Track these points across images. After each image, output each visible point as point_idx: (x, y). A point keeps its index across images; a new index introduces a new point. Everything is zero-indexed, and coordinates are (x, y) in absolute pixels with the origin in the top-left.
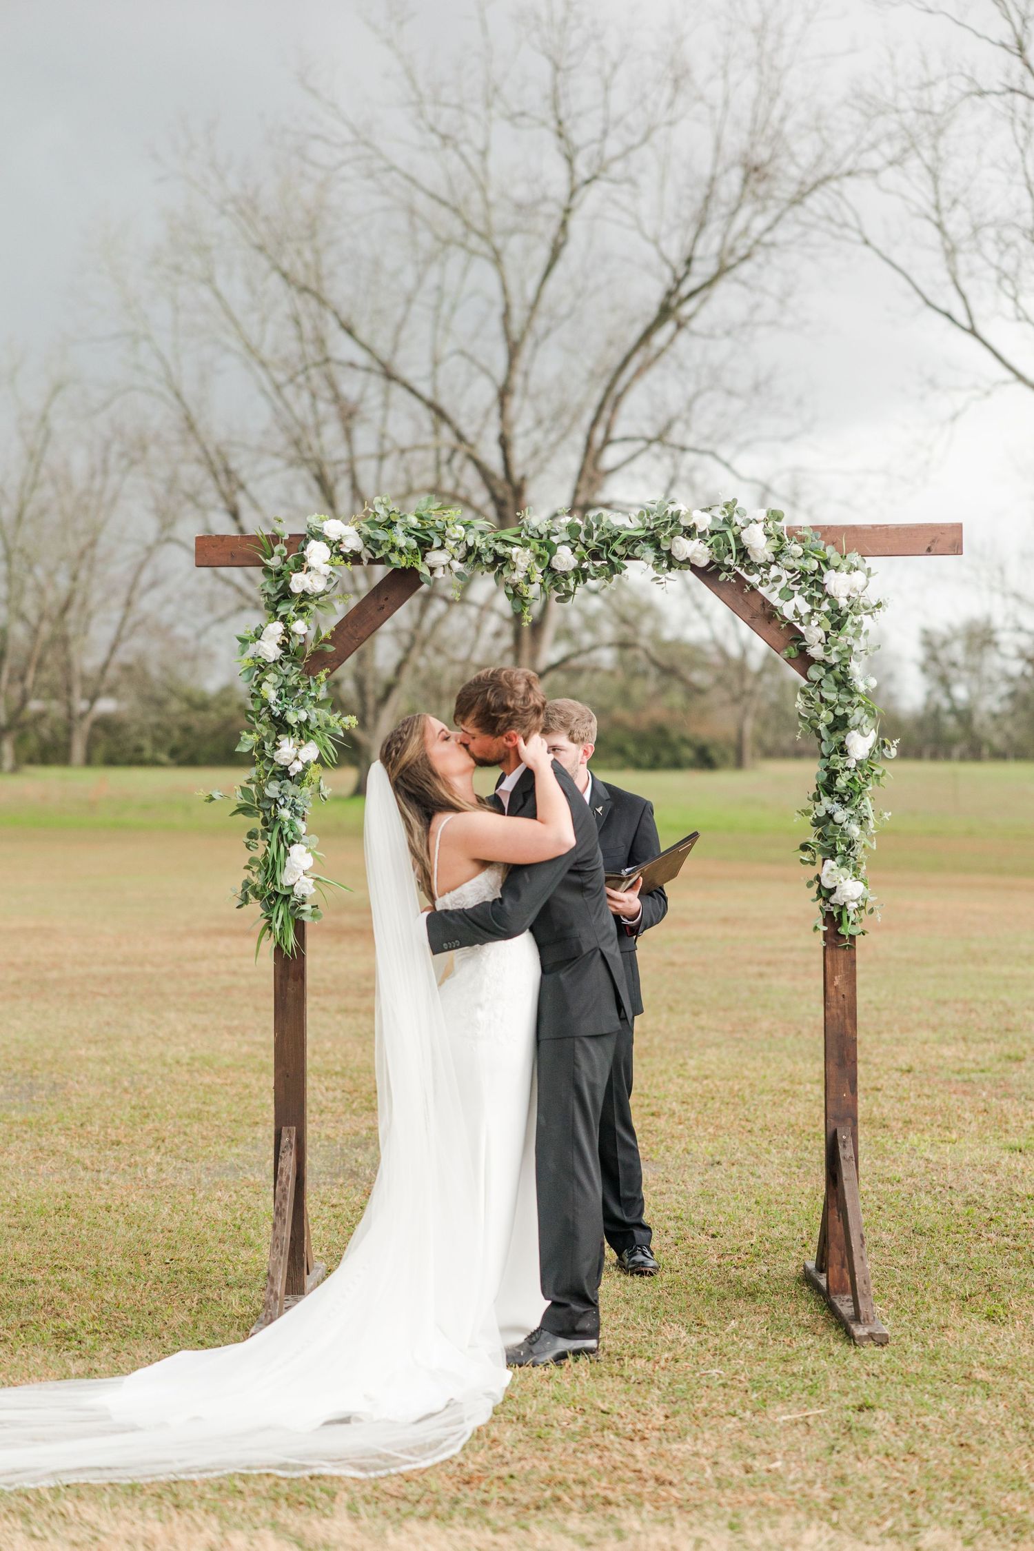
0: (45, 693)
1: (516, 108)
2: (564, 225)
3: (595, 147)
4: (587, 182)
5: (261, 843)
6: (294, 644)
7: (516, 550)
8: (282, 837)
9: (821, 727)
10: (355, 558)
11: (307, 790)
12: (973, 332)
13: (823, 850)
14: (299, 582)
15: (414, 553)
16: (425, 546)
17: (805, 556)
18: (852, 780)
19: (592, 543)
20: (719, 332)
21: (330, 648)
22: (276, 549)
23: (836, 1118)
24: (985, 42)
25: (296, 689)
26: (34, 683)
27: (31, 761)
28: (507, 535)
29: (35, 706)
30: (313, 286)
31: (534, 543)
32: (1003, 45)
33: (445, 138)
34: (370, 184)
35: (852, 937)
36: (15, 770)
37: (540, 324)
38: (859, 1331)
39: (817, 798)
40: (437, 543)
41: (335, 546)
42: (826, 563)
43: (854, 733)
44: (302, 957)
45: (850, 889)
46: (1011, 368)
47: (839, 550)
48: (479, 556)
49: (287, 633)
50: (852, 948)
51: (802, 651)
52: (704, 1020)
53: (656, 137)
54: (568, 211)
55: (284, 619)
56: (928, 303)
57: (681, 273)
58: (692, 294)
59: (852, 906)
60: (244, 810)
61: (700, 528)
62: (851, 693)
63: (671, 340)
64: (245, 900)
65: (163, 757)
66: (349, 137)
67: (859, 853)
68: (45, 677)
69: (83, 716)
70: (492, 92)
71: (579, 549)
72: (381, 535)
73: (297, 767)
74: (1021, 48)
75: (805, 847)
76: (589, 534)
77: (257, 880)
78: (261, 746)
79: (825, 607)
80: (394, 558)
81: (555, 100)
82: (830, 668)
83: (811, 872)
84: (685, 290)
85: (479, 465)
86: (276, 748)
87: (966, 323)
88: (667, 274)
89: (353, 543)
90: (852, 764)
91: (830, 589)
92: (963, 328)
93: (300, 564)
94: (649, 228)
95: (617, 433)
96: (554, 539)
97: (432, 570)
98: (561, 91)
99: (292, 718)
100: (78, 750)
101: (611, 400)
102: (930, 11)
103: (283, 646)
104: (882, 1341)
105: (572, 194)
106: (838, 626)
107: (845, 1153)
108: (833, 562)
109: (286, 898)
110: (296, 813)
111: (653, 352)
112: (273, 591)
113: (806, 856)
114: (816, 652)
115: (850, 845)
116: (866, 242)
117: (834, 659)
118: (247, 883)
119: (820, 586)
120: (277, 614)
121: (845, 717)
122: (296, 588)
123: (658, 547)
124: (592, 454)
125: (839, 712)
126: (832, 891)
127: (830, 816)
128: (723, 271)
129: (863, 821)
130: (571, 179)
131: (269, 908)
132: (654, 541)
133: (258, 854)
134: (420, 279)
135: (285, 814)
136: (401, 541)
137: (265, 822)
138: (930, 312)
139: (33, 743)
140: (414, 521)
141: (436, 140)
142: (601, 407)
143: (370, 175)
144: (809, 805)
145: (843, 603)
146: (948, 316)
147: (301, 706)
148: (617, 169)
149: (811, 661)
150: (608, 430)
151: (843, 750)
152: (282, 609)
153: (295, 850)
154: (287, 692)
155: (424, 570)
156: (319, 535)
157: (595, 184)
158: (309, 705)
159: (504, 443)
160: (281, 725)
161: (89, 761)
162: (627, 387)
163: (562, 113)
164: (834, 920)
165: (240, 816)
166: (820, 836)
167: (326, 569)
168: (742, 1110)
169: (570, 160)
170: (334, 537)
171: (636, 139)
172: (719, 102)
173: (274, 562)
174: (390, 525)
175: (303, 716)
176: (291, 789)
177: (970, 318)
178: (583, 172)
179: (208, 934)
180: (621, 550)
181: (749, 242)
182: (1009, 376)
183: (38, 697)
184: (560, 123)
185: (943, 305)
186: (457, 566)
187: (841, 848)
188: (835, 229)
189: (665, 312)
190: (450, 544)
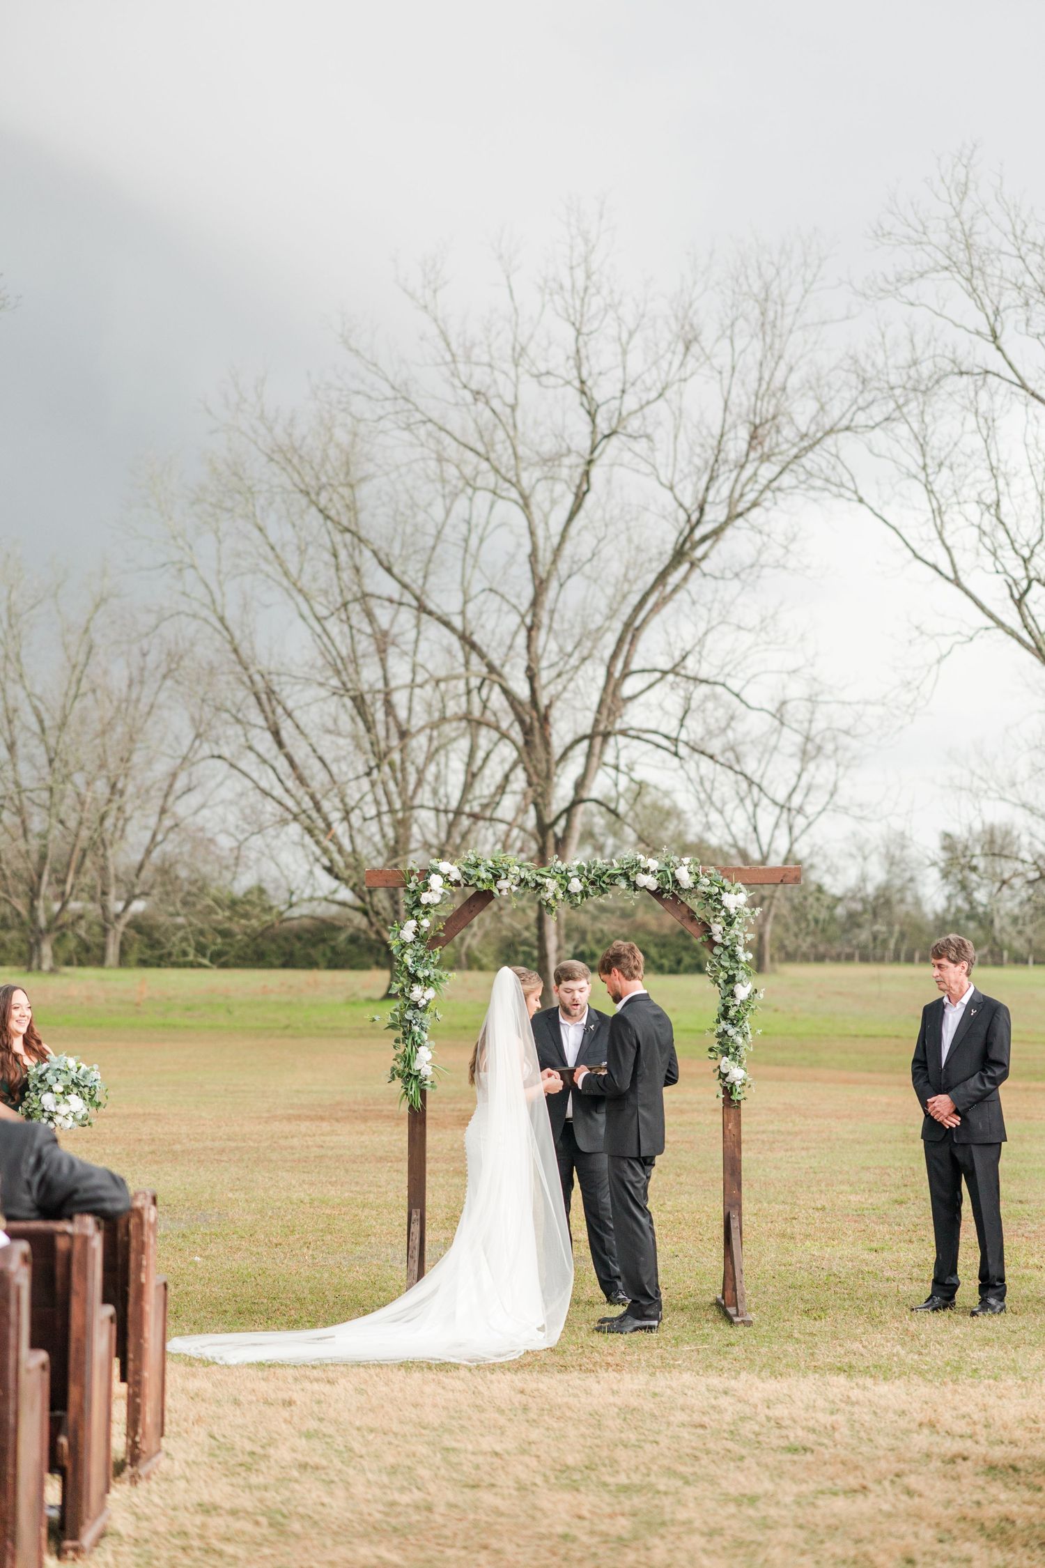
0: (85, 895)
1: (542, 367)
2: (587, 474)
3: (616, 403)
4: (607, 436)
5: (402, 1046)
6: (422, 932)
7: (548, 880)
8: (414, 1042)
9: (720, 981)
10: (457, 883)
11: (428, 1015)
12: (957, 582)
13: (721, 1051)
14: (425, 898)
15: (490, 881)
16: (496, 877)
17: (711, 885)
18: (738, 1012)
19: (591, 876)
20: (729, 574)
21: (442, 935)
22: (413, 878)
23: (730, 1205)
24: (962, 330)
25: (422, 958)
26: (73, 887)
27: (68, 963)
28: (543, 871)
29: (74, 906)
30: (353, 528)
31: (558, 877)
32: (978, 333)
33: (477, 394)
34: (406, 435)
35: (739, 1101)
36: (52, 971)
37: (563, 567)
38: (736, 1319)
39: (718, 1022)
40: (503, 876)
41: (446, 877)
42: (723, 888)
43: (739, 985)
44: (424, 1111)
45: (737, 1074)
46: (991, 616)
47: (731, 881)
48: (527, 883)
49: (418, 926)
50: (739, 1107)
51: (710, 937)
52: (683, 1179)
53: (669, 394)
54: (590, 462)
55: (417, 919)
56: (917, 556)
57: (694, 518)
58: (704, 539)
59: (738, 1083)
60: (392, 1026)
61: (652, 869)
62: (737, 962)
63: (685, 578)
64: (393, 1078)
65: (206, 962)
66: (390, 393)
67: (743, 1053)
68: (85, 880)
69: (118, 917)
70: (519, 354)
71: (584, 880)
72: (472, 872)
73: (423, 1002)
74: (995, 337)
75: (711, 1050)
76: (589, 871)
77: (400, 1067)
78: (402, 990)
79: (723, 913)
80: (480, 884)
81: (578, 358)
82: (726, 948)
83: (714, 1064)
84: (698, 534)
85: (506, 692)
86: (411, 991)
87: (952, 576)
88: (682, 516)
89: (456, 875)
90: (738, 1002)
91: (725, 903)
92: (947, 578)
93: (426, 888)
94: (665, 475)
95: (634, 666)
96: (570, 874)
97: (500, 891)
98: (583, 352)
99: (420, 974)
100: (113, 951)
101: (631, 632)
102: (912, 304)
103: (416, 933)
104: (749, 1323)
105: (593, 450)
106: (730, 924)
107: (734, 1224)
108: (727, 888)
109: (416, 1077)
110: (422, 1029)
111: (669, 588)
112: (410, 902)
113: (712, 1055)
114: (718, 938)
115: (737, 1048)
116: (861, 500)
117: (728, 943)
118: (393, 1069)
119: (720, 902)
120: (412, 915)
121: (734, 976)
122: (424, 900)
123: (628, 878)
124: (612, 686)
125: (731, 973)
126: (726, 1075)
127: (726, 1032)
128: (732, 518)
129: (744, 1036)
130: (593, 432)
131: (406, 1083)
132: (626, 876)
133: (400, 1051)
134: (448, 512)
135: (416, 1029)
136: (484, 875)
137: (404, 1033)
138: (919, 563)
139: (72, 944)
140: (490, 864)
141: (468, 397)
142: (620, 641)
143: (408, 427)
144: (714, 1026)
145: (733, 911)
146: (935, 568)
147: (426, 967)
148: (634, 424)
149: (715, 944)
150: (626, 664)
151: (732, 994)
152: (415, 913)
153: (421, 1049)
154: (418, 959)
155: (496, 891)
156: (436, 871)
157: (614, 439)
158: (431, 967)
159: (531, 676)
160: (414, 979)
161: (123, 962)
162: (645, 621)
163: (585, 374)
164: (728, 1091)
165: (390, 1030)
166: (720, 1043)
167: (441, 891)
168: (698, 1230)
169: (592, 415)
170: (445, 872)
171: (654, 394)
172: (728, 369)
173: (412, 886)
174: (477, 866)
175: (427, 973)
176: (420, 1015)
177: (955, 572)
178: (604, 427)
179: (289, 1118)
180: (607, 880)
181: (758, 487)
182: (991, 623)
183: (77, 899)
184: (582, 382)
185: (931, 560)
186: (514, 888)
187: (732, 1050)
188: (834, 489)
189: (679, 555)
190: (511, 876)
